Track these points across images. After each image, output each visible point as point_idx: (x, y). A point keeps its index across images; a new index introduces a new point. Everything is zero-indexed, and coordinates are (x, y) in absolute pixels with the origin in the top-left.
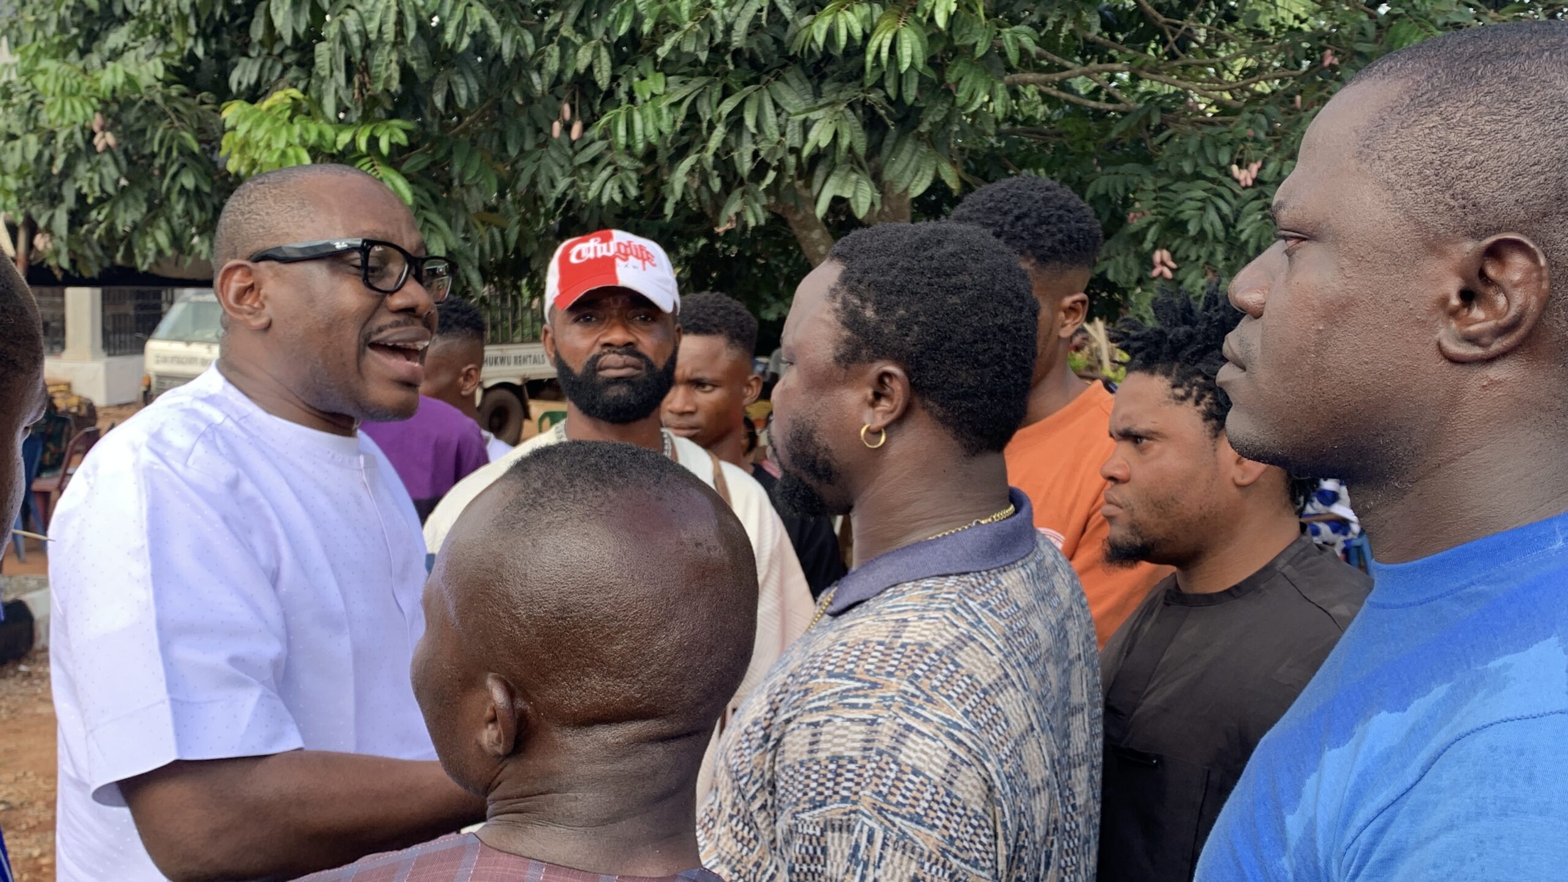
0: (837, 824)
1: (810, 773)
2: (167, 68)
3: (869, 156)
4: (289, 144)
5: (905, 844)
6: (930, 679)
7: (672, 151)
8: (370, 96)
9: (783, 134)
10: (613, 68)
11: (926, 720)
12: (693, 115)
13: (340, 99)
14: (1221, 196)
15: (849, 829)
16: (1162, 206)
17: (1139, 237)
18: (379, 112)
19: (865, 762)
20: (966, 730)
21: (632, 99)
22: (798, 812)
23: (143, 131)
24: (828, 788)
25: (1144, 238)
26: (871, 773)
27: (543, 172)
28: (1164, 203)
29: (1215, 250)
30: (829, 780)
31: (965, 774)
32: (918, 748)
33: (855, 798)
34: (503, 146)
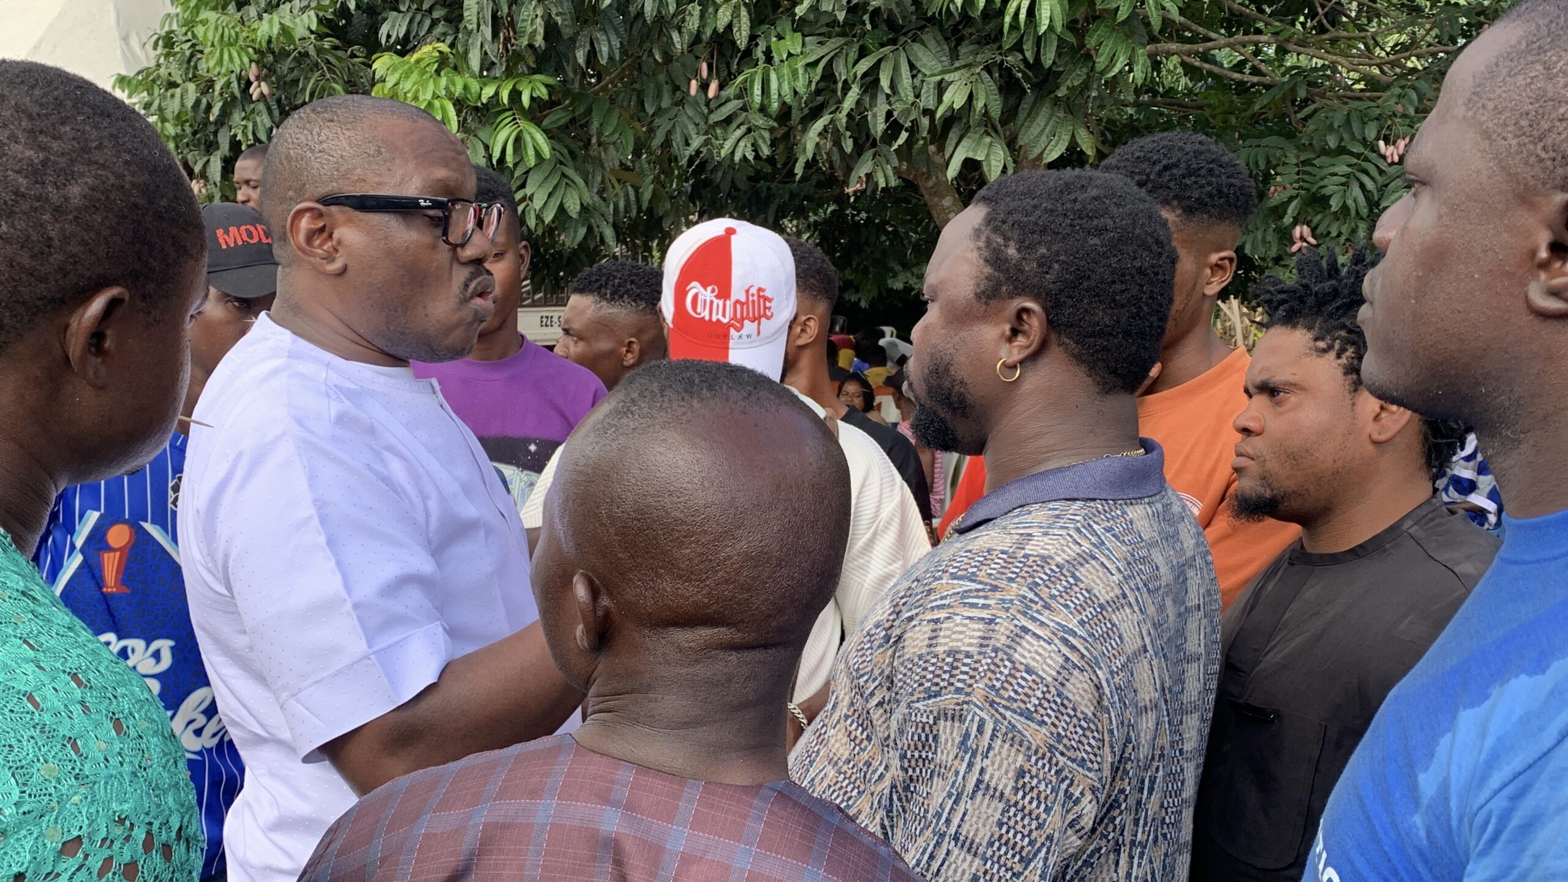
0: (950, 713)
1: (928, 665)
2: (320, 21)
3: (1004, 122)
4: (436, 96)
5: (1014, 736)
6: (1049, 588)
7: (806, 111)
8: (514, 51)
9: (917, 96)
10: (751, 28)
11: (1042, 624)
12: (829, 76)
13: (486, 53)
14: (1366, 172)
15: (961, 719)
16: (1304, 181)
17: (1279, 211)
18: (521, 68)
19: (981, 657)
20: (1081, 637)
21: (769, 59)
22: (913, 702)
23: (296, 82)
24: (943, 680)
25: (1285, 213)
26: (986, 667)
27: (678, 129)
28: (1306, 177)
29: (1357, 227)
30: (945, 672)
31: (1077, 678)
32: (1032, 649)
33: (969, 690)
34: (641, 104)
